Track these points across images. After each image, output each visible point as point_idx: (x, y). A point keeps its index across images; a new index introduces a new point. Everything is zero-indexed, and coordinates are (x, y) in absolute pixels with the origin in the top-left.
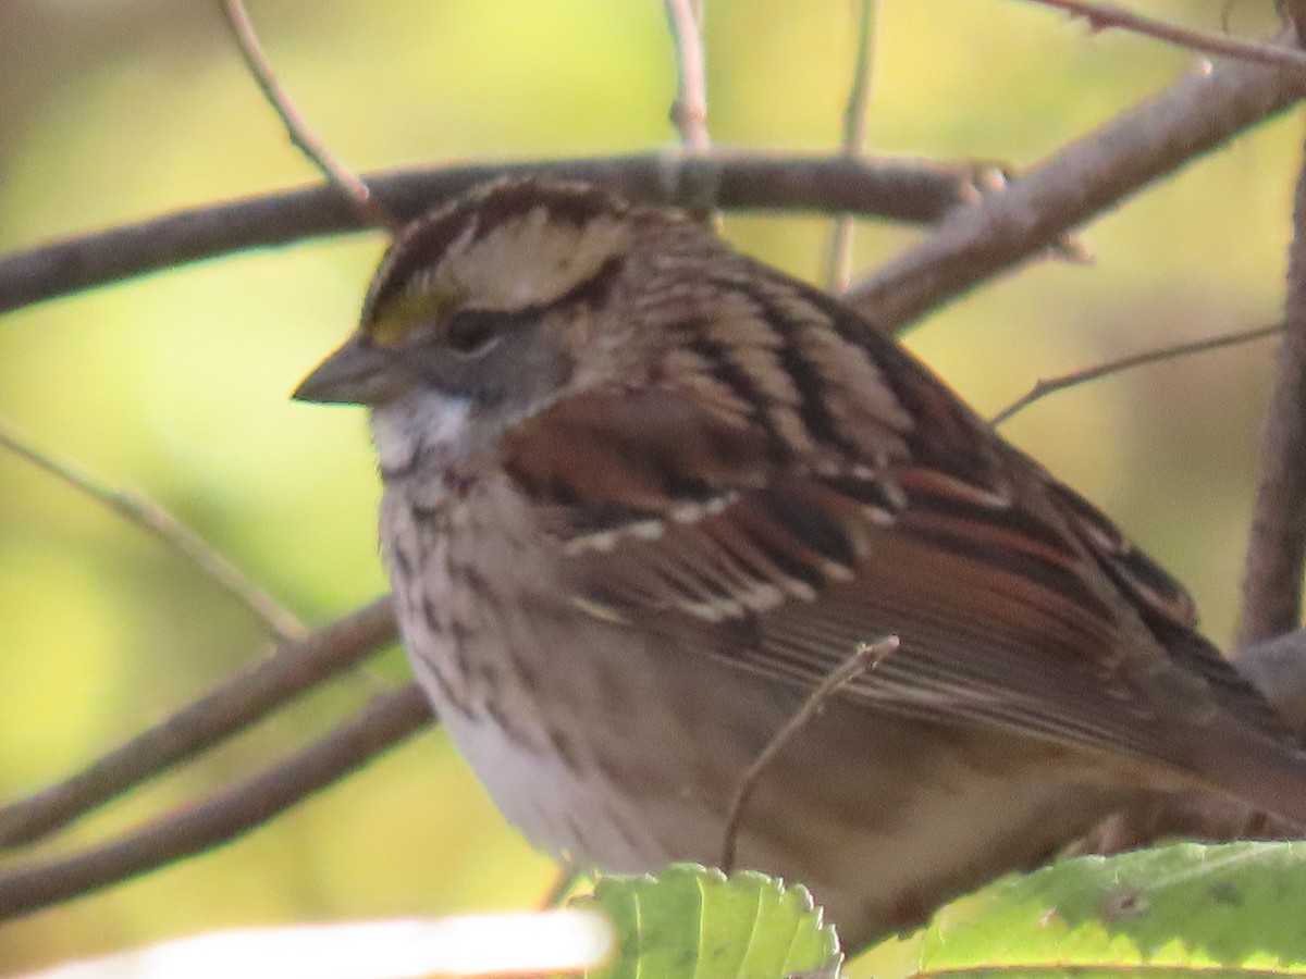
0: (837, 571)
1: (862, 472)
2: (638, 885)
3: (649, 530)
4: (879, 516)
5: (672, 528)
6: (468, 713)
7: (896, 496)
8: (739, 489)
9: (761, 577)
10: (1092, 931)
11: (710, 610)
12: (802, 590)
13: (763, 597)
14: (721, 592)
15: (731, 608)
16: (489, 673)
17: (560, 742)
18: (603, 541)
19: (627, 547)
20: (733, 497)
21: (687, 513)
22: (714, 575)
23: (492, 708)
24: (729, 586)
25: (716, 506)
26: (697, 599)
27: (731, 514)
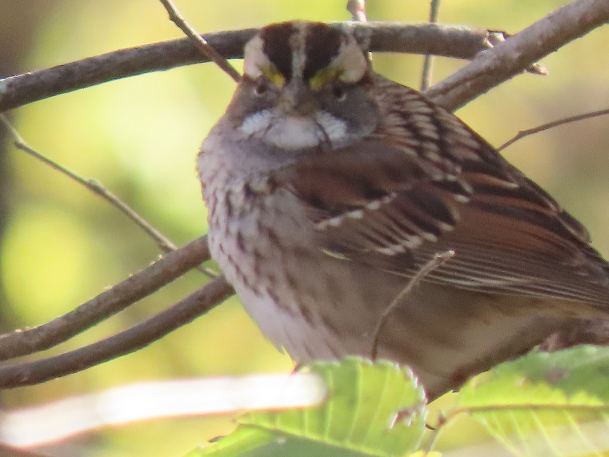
0: (446, 227)
1: (451, 178)
2: (331, 367)
3: (357, 215)
4: (462, 198)
5: (367, 212)
6: (256, 291)
7: (468, 188)
8: (397, 192)
9: (412, 233)
10: (543, 387)
11: (389, 251)
12: (431, 237)
13: (413, 242)
14: (395, 242)
15: (399, 249)
16: (272, 278)
17: (305, 311)
18: (335, 222)
19: (347, 223)
20: (394, 195)
21: (374, 205)
22: (390, 234)
23: (271, 292)
24: (398, 240)
25: (387, 200)
26: (383, 246)
27: (394, 204)
